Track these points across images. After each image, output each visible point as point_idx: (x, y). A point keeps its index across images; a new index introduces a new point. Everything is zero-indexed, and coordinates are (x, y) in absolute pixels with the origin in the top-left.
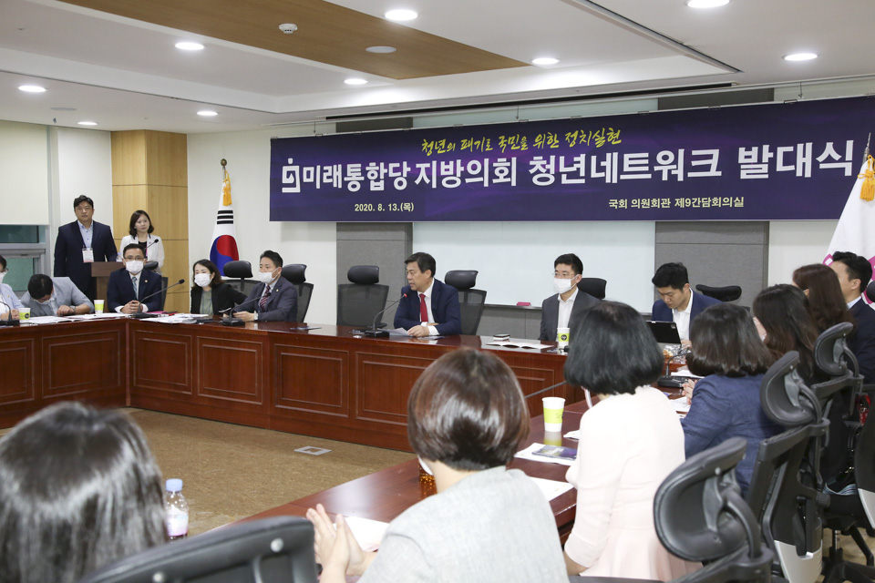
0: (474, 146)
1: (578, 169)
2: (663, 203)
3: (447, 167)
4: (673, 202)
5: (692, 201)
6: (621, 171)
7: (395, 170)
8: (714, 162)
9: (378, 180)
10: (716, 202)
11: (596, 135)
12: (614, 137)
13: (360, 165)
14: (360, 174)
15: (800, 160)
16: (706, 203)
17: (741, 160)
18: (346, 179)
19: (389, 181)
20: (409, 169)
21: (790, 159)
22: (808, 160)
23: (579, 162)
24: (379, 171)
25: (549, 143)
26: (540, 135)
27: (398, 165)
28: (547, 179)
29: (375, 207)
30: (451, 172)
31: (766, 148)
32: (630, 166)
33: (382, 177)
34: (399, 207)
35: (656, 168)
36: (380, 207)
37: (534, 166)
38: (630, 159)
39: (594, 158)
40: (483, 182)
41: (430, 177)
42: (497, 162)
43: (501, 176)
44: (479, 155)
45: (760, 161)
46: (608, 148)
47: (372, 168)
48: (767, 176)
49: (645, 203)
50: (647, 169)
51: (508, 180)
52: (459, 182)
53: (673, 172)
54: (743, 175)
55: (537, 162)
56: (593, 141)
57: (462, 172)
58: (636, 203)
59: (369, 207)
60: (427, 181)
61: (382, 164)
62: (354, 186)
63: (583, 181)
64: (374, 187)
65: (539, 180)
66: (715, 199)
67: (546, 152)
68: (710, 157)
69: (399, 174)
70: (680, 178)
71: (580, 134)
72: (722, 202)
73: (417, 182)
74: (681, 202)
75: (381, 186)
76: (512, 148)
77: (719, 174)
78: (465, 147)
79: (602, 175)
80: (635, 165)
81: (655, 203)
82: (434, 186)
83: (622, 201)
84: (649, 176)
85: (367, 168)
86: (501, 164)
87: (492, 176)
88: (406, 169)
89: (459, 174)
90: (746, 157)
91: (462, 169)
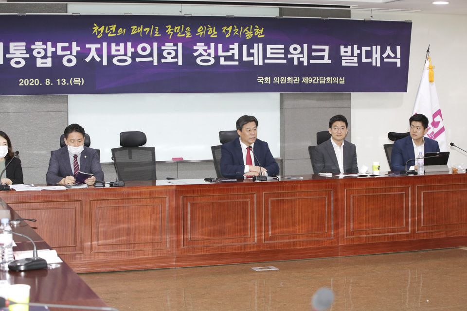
0: (144, 32)
1: (233, 54)
2: (295, 80)
3: (118, 48)
4: (301, 80)
5: (313, 79)
6: (265, 57)
7: (63, 49)
8: (326, 54)
9: (45, 57)
10: (329, 80)
11: (246, 30)
12: (259, 32)
13: (24, 44)
14: (25, 52)
15: (374, 56)
16: (322, 80)
17: (342, 54)
18: (8, 56)
19: (56, 58)
20: (79, 49)
21: (369, 55)
22: (378, 56)
23: (233, 49)
24: (46, 50)
25: (209, 33)
26: (201, 27)
27: (67, 45)
28: (209, 61)
29: (42, 81)
30: (122, 52)
31: (355, 47)
32: (271, 53)
33: (49, 54)
34: (68, 81)
35: (289, 56)
36: (48, 82)
37: (197, 50)
38: (271, 49)
39: (245, 47)
40: (152, 62)
41: (101, 56)
42: (165, 46)
43: (169, 57)
44: (150, 40)
45: (352, 55)
46: (255, 40)
47: (38, 46)
48: (357, 65)
49: (283, 80)
50: (283, 56)
51: (175, 60)
52: (129, 61)
53: (301, 59)
54: (344, 63)
55: (200, 48)
56: (244, 34)
57: (132, 53)
58: (277, 80)
59: (36, 82)
60: (98, 59)
61: (49, 44)
62: (18, 63)
63: (237, 63)
64: (39, 63)
65: (202, 61)
66: (328, 78)
67: (207, 41)
68: (324, 50)
69: (69, 52)
70: (305, 64)
71: (233, 28)
72: (333, 81)
73: (88, 60)
74: (306, 80)
75: (49, 63)
76: (178, 35)
77: (330, 62)
78: (135, 32)
79: (251, 59)
80: (275, 53)
81: (290, 80)
82: (105, 63)
83: (266, 78)
84: (285, 61)
85: (33, 47)
86: (169, 47)
87: (161, 56)
88: (75, 48)
89: (129, 54)
90: (345, 52)
91: (133, 50)
